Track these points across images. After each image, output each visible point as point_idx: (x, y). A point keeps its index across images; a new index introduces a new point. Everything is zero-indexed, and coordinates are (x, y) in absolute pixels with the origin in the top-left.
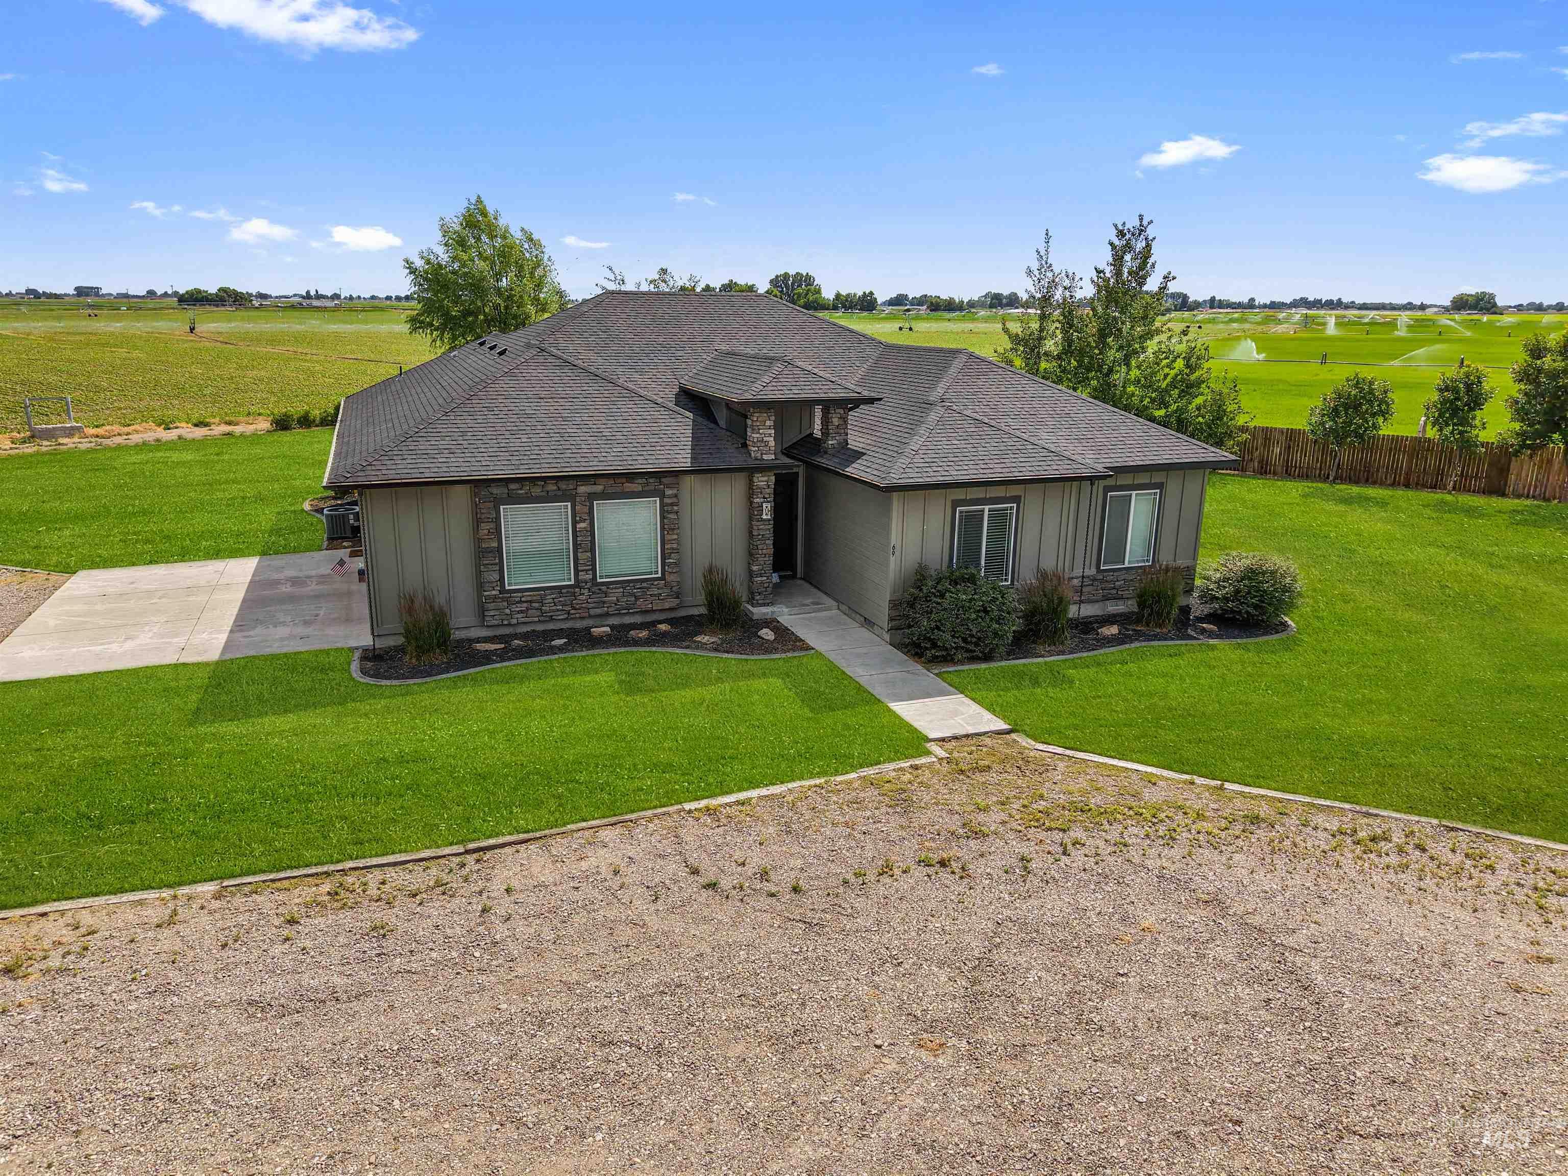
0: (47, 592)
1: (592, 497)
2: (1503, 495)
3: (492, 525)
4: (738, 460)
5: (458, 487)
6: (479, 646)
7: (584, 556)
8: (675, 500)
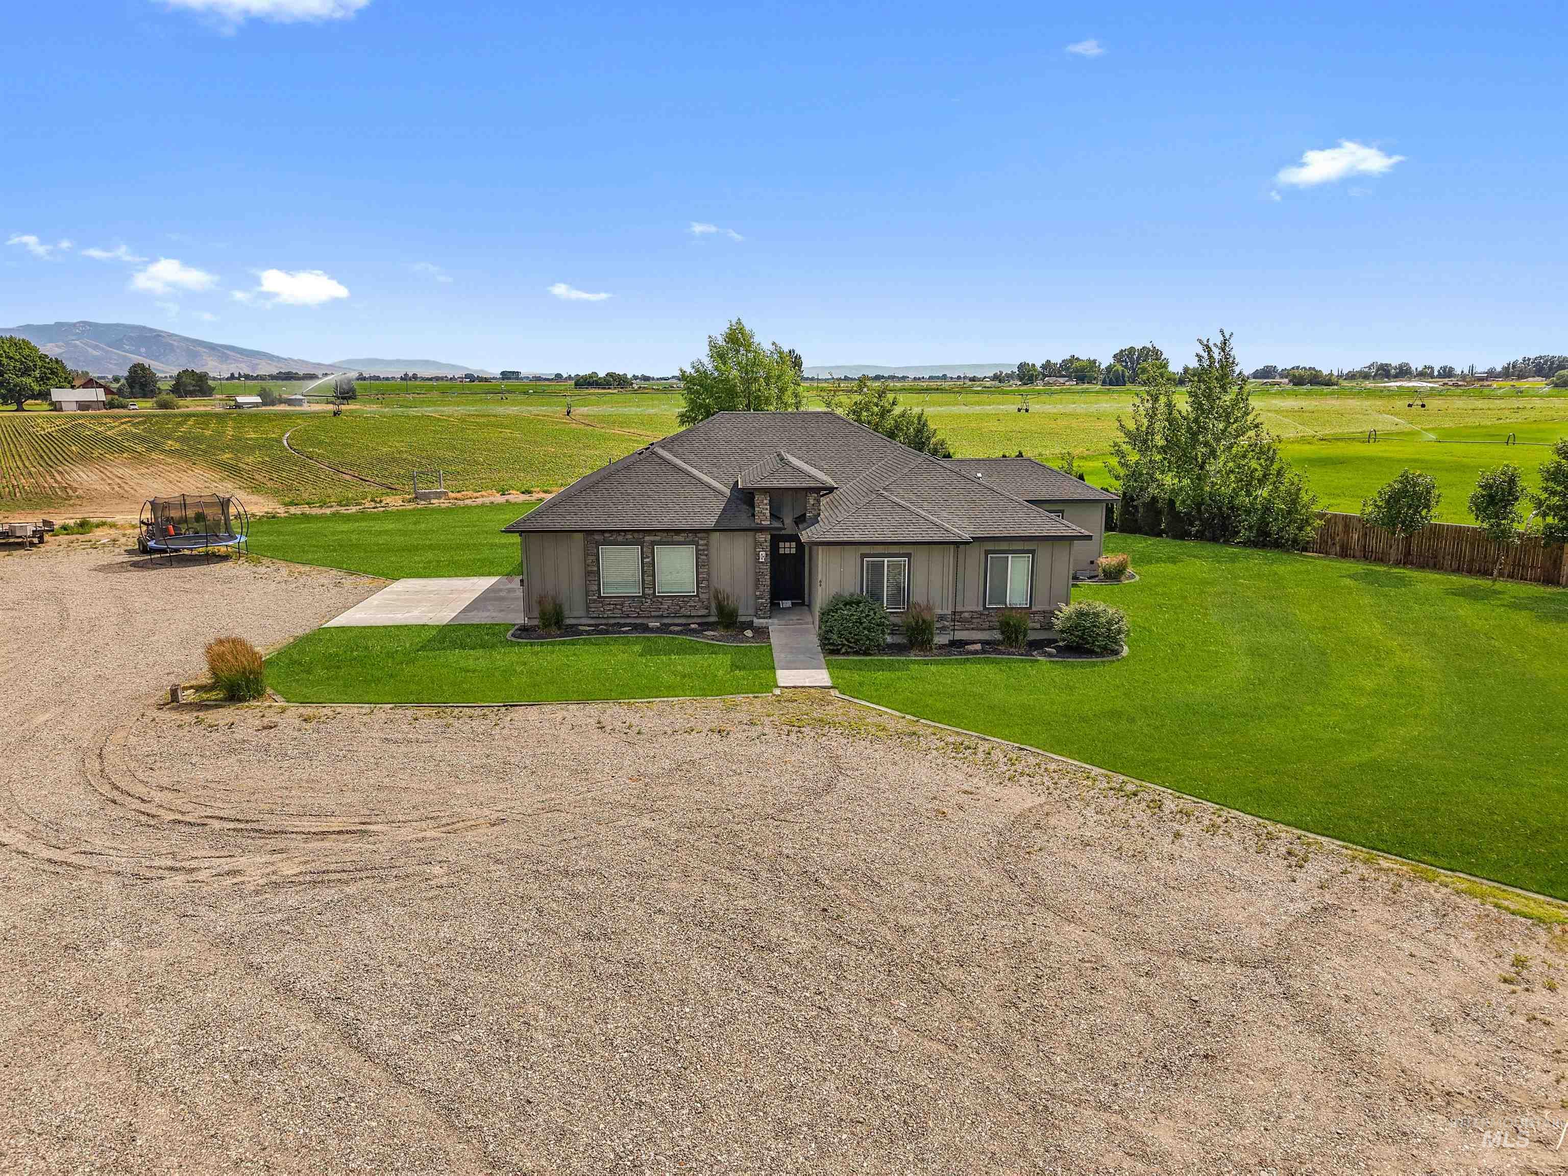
0: (380, 589)
1: (653, 543)
2: (1558, 584)
3: (594, 558)
4: (746, 524)
5: (575, 534)
6: (580, 628)
7: (648, 579)
8: (705, 547)
